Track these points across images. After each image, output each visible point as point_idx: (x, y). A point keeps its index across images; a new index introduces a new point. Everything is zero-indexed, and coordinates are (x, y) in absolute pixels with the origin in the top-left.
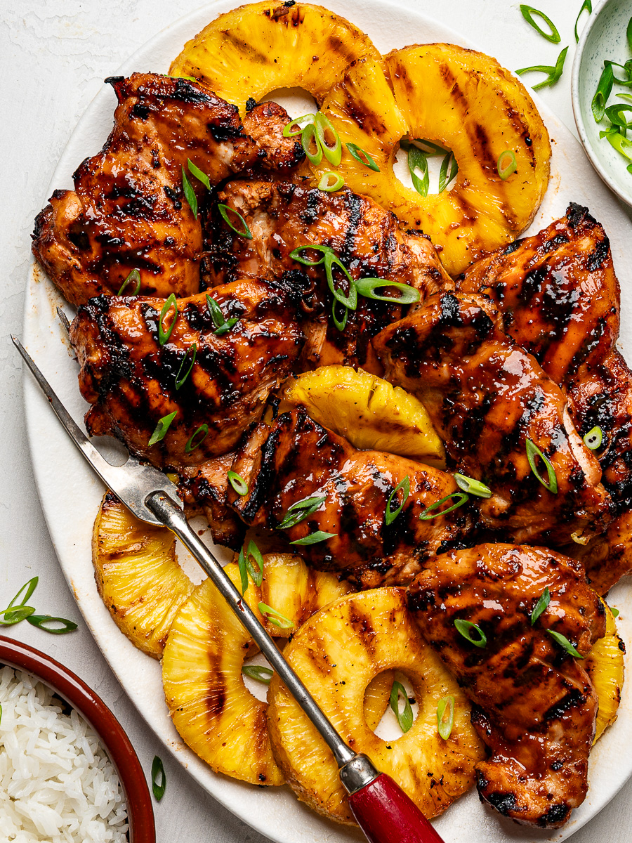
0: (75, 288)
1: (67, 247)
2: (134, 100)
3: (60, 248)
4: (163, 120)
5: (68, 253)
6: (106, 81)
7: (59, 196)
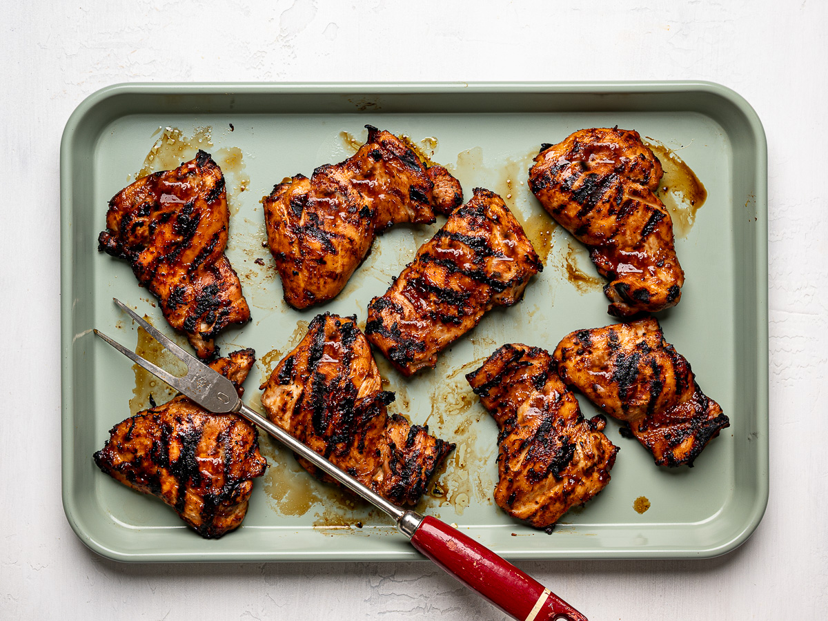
0: (277, 236)
1: (287, 208)
2: (376, 146)
3: (283, 206)
4: (386, 168)
5: (286, 212)
6: (365, 126)
7: (300, 177)
